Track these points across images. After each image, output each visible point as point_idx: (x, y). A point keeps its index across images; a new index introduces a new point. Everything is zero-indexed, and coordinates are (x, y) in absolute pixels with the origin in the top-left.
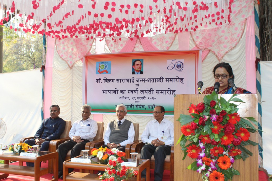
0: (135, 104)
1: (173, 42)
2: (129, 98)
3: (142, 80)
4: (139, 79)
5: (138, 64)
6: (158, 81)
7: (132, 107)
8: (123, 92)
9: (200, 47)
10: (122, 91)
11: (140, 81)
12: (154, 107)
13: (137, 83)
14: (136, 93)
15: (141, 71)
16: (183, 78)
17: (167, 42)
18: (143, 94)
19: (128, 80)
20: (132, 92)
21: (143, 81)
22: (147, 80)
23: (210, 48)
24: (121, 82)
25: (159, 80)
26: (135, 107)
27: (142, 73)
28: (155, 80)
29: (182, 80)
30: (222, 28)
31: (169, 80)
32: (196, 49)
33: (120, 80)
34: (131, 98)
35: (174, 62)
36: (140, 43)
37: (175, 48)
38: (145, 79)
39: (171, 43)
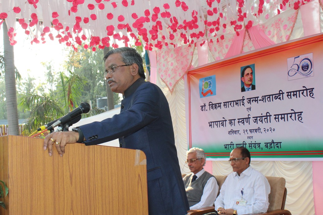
0: (248, 141)
1: (294, 26)
2: (239, 132)
3: (254, 99)
4: (250, 99)
5: (248, 74)
6: (276, 99)
8: (232, 123)
10: (230, 122)
11: (253, 101)
12: (273, 144)
13: (249, 106)
14: (247, 122)
15: (253, 84)
17: (285, 27)
18: (257, 123)
19: (237, 102)
20: (242, 121)
21: (255, 101)
22: (262, 99)
24: (228, 107)
25: (277, 97)
26: (247, 146)
27: (254, 88)
28: (271, 97)
29: (312, 91)
31: (292, 94)
33: (227, 104)
34: (241, 131)
35: (298, 61)
36: (250, 38)
38: (258, 97)
39: (291, 28)
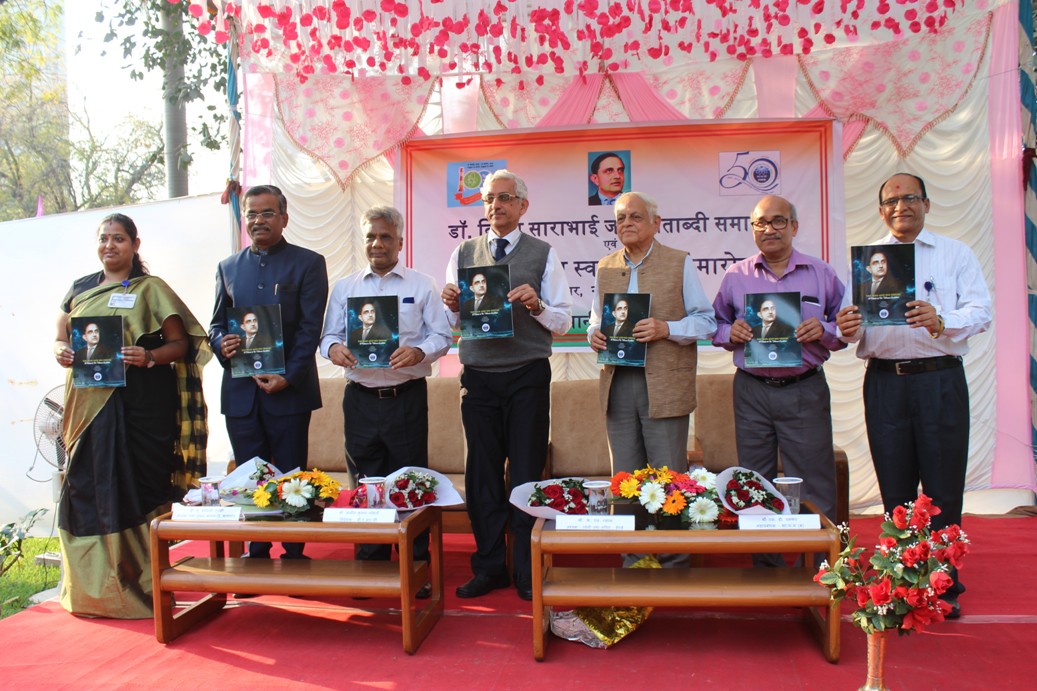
1: (736, 92)
2: (579, 291)
5: (611, 170)
6: (688, 228)
9: (835, 111)
17: (714, 90)
19: (574, 226)
20: (591, 267)
23: (868, 113)
24: (546, 234)
25: (691, 225)
28: (674, 223)
30: (910, 43)
31: (729, 222)
32: (821, 115)
33: (542, 227)
34: (585, 290)
35: (745, 161)
36: (616, 92)
37: (746, 111)
39: (728, 94)
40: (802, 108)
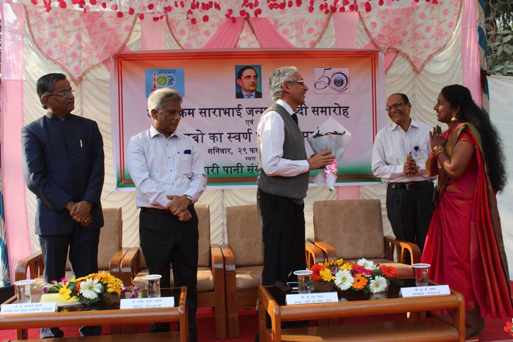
0: (246, 163)
1: (323, 32)
2: (231, 151)
3: (260, 110)
4: (253, 109)
5: (249, 77)
7: (238, 169)
8: (216, 138)
9: (380, 45)
10: (213, 136)
11: (256, 112)
13: (250, 117)
14: (246, 139)
15: (258, 90)
16: (349, 107)
17: (310, 31)
19: (227, 111)
20: (238, 136)
23: (398, 47)
24: (209, 116)
26: (245, 169)
27: (259, 95)
29: (347, 110)
30: (420, 8)
31: (320, 110)
32: (372, 48)
33: (207, 111)
34: (234, 150)
36: (252, 29)
37: (329, 43)
39: (318, 33)
40: (361, 43)
